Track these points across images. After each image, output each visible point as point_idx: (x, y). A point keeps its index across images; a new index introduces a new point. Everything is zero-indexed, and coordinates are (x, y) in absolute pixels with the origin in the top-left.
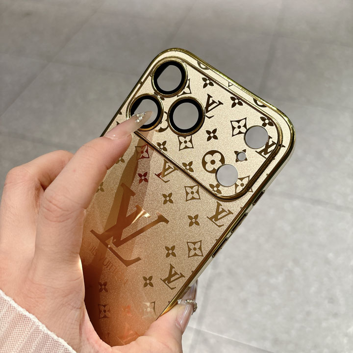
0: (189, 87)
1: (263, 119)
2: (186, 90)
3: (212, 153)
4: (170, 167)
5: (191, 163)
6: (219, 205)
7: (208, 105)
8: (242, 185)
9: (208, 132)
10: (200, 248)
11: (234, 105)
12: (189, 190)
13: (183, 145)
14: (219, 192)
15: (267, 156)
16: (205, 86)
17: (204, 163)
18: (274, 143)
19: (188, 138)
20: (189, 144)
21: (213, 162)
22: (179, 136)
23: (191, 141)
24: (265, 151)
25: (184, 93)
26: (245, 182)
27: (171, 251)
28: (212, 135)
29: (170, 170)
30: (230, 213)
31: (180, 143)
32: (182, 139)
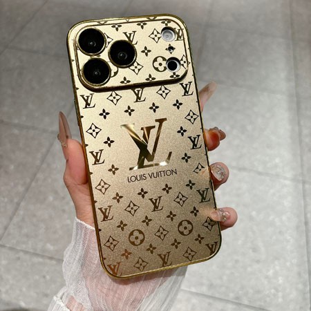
0: (108, 37)
1: (163, 23)
2: (108, 40)
3: (155, 60)
4: (138, 91)
5: (150, 76)
6: (182, 84)
7: (129, 38)
8: (185, 62)
9: (143, 52)
10: (194, 114)
11: (142, 27)
12: (161, 92)
13: (136, 70)
14: (178, 76)
15: (182, 38)
16: (117, 29)
17: (157, 69)
18: (179, 30)
19: (135, 64)
20: (139, 67)
21: (160, 64)
22: (129, 67)
23: (138, 64)
24: (179, 37)
25: (109, 43)
26: (184, 59)
27: (182, 131)
28: (146, 51)
29: (140, 92)
30: (190, 83)
31: (134, 70)
32: (132, 67)
